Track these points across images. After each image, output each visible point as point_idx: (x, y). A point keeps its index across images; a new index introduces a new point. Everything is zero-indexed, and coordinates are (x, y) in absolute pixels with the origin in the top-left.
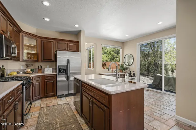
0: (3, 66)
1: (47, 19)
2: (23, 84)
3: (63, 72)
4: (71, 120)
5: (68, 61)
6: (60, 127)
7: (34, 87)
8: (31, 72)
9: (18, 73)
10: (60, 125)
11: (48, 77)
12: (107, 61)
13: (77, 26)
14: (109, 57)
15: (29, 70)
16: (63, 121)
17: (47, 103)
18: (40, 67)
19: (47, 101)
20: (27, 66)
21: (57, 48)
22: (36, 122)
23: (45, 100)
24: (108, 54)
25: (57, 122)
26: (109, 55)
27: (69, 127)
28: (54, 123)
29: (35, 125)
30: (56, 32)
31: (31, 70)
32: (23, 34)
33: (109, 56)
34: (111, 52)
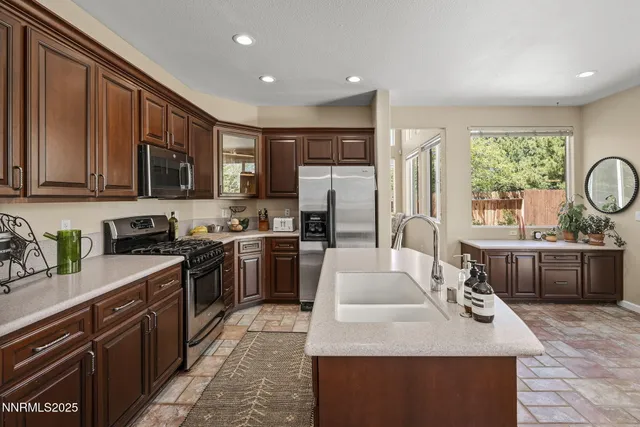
0: (173, 213)
1: (268, 79)
2: (183, 265)
3: (316, 231)
4: (295, 396)
5: (331, 197)
6: (256, 406)
7: (242, 270)
8: (241, 227)
9: (211, 229)
10: (259, 399)
11: (278, 244)
12: (533, 184)
13: (354, 79)
14: (544, 170)
15: (236, 222)
16: (272, 391)
17: (268, 321)
18: (263, 212)
19: (272, 312)
20: (234, 210)
21: (306, 156)
22: (215, 370)
23: (268, 308)
24: (542, 158)
25: (257, 388)
26: (544, 161)
27: (276, 415)
28: (250, 390)
29: (210, 378)
30: (307, 106)
31: (241, 223)
32: (221, 129)
33: (543, 165)
34: (555, 148)
